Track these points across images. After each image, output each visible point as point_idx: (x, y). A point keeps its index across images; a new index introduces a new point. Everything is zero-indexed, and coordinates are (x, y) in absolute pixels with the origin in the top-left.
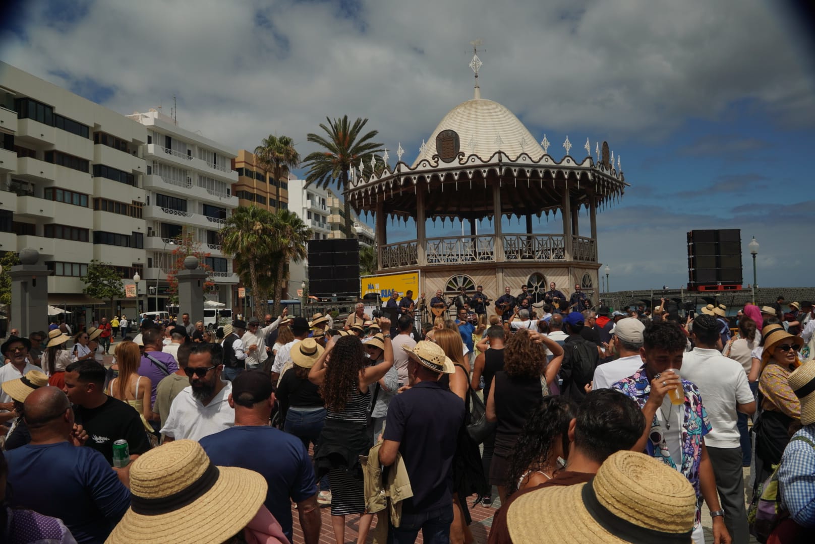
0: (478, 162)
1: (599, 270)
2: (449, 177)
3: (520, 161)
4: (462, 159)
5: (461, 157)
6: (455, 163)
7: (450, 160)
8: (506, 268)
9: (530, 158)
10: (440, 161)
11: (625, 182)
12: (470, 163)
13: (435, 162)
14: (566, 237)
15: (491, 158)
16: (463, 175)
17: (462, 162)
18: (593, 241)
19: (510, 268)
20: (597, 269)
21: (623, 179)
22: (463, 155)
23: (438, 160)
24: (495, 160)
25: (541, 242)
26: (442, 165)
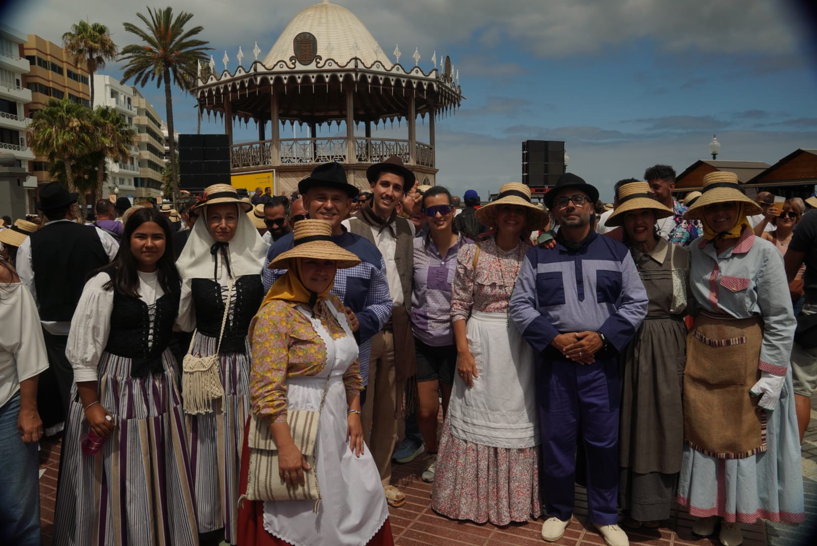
0: (334, 67)
1: (436, 175)
2: (306, 79)
3: (374, 69)
4: (319, 63)
5: (318, 60)
6: (312, 66)
7: (307, 63)
8: (357, 170)
9: (383, 66)
10: (297, 63)
11: (461, 95)
12: (327, 67)
13: (293, 64)
14: (410, 143)
15: (348, 63)
16: (320, 79)
17: (319, 65)
18: (431, 148)
19: (360, 170)
20: (435, 174)
21: (460, 92)
22: (321, 59)
23: (295, 62)
24: (351, 66)
25: (389, 147)
26: (299, 67)
